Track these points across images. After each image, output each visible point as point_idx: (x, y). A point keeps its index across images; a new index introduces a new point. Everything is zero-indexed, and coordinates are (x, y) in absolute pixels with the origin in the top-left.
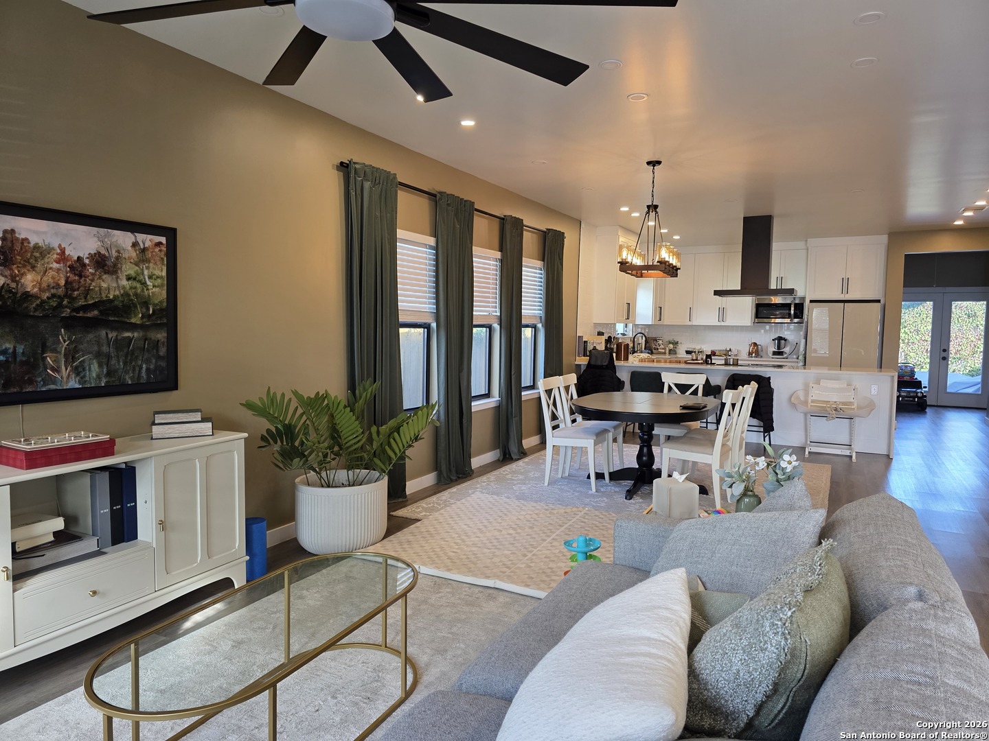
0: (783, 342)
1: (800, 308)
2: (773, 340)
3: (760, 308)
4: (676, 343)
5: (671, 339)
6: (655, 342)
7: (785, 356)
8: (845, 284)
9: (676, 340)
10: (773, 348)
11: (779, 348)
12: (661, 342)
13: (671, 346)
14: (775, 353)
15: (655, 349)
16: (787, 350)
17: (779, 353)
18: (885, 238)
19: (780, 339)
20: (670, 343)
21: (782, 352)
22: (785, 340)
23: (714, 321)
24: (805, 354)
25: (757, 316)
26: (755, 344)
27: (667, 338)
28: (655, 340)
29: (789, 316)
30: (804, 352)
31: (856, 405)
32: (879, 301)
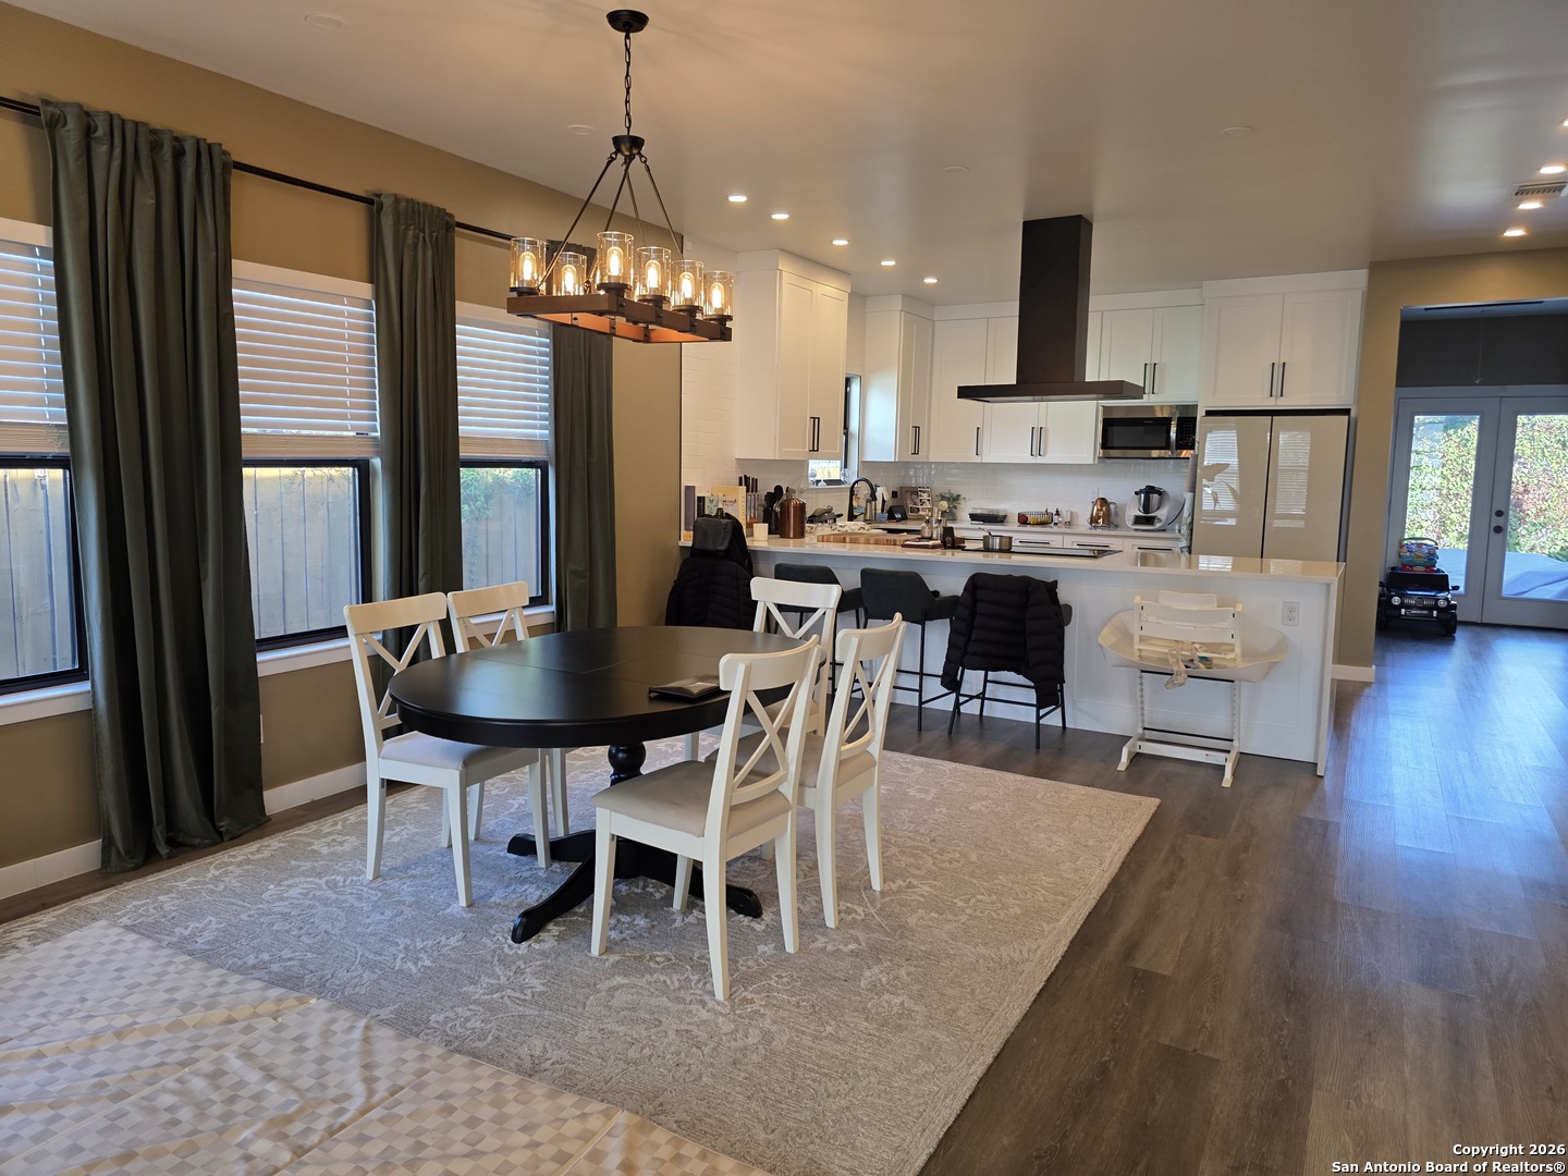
0: (1155, 497)
1: (1187, 425)
2: (1136, 493)
3: (1110, 428)
4: (954, 500)
5: (944, 490)
6: (914, 496)
7: (1158, 525)
8: (1278, 376)
9: (955, 493)
10: (1135, 510)
11: (1146, 508)
12: (925, 496)
13: (944, 505)
14: (1138, 520)
15: (912, 510)
16: (1162, 514)
17: (1146, 520)
18: (1361, 276)
19: (1150, 490)
20: (943, 498)
21: (1154, 518)
22: (1160, 493)
23: (1022, 455)
24: (1192, 523)
25: (1104, 446)
26: (1103, 501)
27: (940, 487)
28: (915, 492)
29: (1167, 447)
30: (1189, 520)
31: (1238, 650)
32: (1346, 412)
